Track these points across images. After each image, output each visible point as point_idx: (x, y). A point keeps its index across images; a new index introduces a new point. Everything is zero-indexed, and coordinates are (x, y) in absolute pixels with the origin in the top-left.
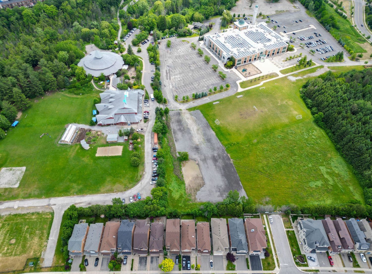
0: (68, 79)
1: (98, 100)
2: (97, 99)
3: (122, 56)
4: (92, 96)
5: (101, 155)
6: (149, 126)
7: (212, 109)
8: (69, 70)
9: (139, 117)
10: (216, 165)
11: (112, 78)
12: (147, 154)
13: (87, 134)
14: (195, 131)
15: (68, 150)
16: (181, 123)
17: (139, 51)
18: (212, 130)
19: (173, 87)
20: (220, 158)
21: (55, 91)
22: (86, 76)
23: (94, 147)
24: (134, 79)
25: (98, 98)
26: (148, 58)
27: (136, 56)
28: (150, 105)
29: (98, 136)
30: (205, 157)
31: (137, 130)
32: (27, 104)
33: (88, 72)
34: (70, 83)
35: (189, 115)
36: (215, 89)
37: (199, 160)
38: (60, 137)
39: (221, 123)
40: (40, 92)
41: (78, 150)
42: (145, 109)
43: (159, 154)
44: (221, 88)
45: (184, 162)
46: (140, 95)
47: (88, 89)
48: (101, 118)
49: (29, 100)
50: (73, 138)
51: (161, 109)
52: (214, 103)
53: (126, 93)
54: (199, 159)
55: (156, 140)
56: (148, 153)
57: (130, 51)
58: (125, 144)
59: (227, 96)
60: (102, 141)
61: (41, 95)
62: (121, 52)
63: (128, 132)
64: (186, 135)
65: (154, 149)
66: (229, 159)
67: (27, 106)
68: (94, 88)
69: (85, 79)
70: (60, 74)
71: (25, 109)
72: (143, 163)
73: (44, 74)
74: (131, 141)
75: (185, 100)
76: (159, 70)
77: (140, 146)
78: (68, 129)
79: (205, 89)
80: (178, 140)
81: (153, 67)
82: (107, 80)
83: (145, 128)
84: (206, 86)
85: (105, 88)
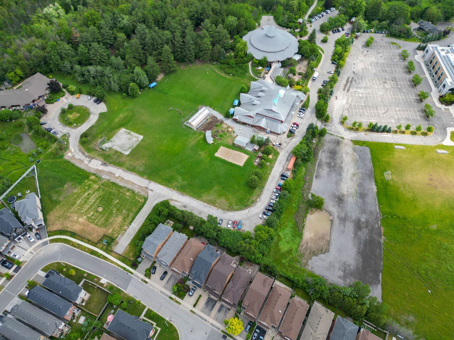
0: (225, 52)
1: (246, 89)
2: (245, 87)
3: (299, 42)
4: (242, 81)
5: (221, 157)
6: (290, 143)
7: (388, 154)
8: (231, 41)
9: (284, 128)
10: (356, 234)
11: (274, 66)
12: (272, 178)
13: (216, 126)
14: (349, 174)
15: (190, 136)
16: (335, 156)
17: (324, 41)
18: (374, 183)
19: (347, 103)
20: (367, 227)
21: (206, 62)
22: (246, 54)
23: (217, 144)
24: (301, 76)
25: (247, 86)
26: (332, 54)
27: (317, 47)
28: (305, 117)
29: (227, 133)
30: (346, 215)
31: (274, 144)
32: (173, 67)
33: (250, 50)
34: (225, 57)
35: (351, 149)
36: (408, 127)
37: (336, 217)
38: (188, 117)
39: (392, 179)
40: (190, 59)
41: (200, 140)
42: (296, 120)
43: (286, 185)
44: (418, 129)
45: (314, 210)
46: (298, 99)
47: (241, 71)
48: (239, 112)
49: (176, 64)
50: (201, 124)
51: (316, 128)
52: (396, 147)
53: (282, 92)
54: (336, 215)
55: (291, 165)
56: (274, 177)
57: (312, 38)
58: (252, 155)
59: (421, 143)
60: (229, 141)
61: (190, 61)
62: (301, 36)
63: (261, 141)
64: (334, 175)
65: (283, 176)
66: (380, 235)
67: (172, 69)
68: (249, 72)
69: (244, 57)
70: (219, 44)
71: (168, 72)
72: (263, 187)
73: (202, 38)
74: (260, 154)
75: (355, 128)
76: (339, 74)
77: (268, 164)
78: (200, 111)
79: (393, 121)
80: (320, 177)
81: (333, 68)
82: (268, 67)
83: (284, 145)
84: (396, 117)
85: (262, 76)
